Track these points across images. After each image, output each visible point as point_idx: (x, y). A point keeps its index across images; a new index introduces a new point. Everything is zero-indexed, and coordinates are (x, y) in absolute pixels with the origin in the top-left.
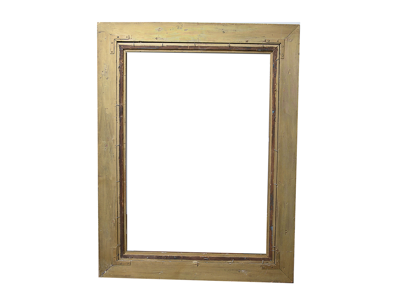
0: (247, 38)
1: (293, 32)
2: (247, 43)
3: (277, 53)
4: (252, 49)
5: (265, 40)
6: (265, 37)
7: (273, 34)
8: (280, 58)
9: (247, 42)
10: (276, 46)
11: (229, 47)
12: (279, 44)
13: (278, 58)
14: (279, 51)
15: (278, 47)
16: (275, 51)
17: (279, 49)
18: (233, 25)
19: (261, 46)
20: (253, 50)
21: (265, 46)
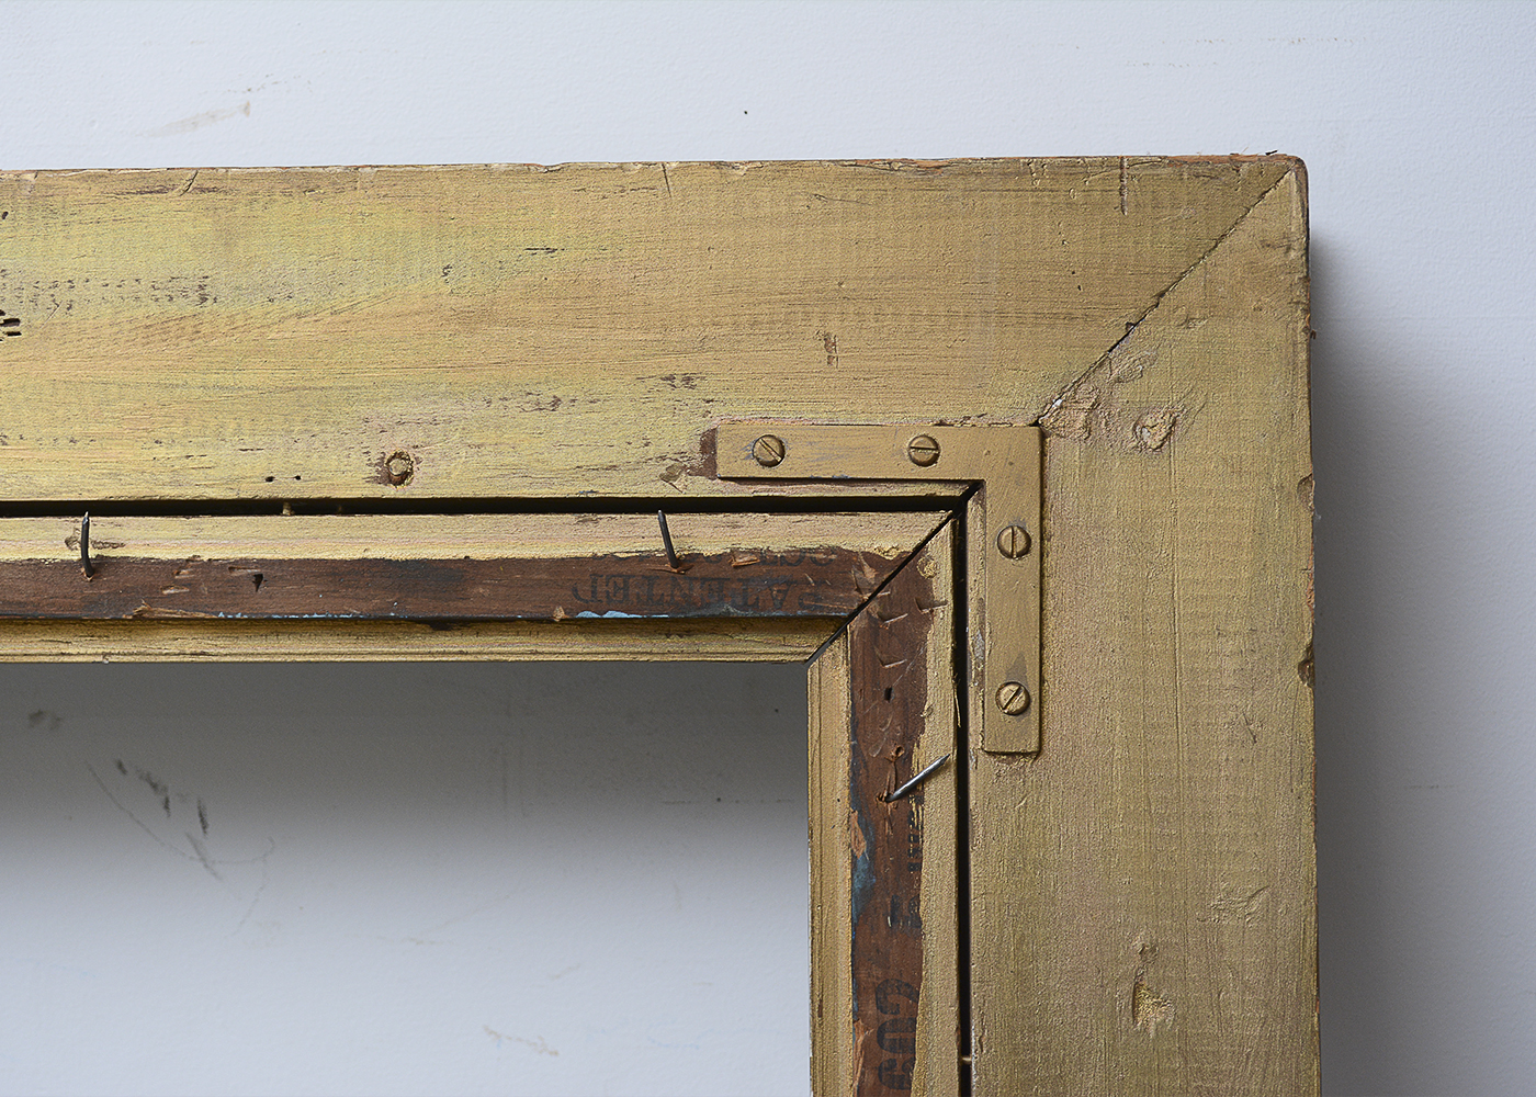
0: (399, 408)
1: (1190, 292)
2: (391, 492)
3: (914, 649)
4: (480, 599)
5: (709, 443)
6: (706, 388)
7: (834, 327)
8: (974, 742)
9: (389, 479)
10: (889, 536)
11: (94, 567)
12: (956, 508)
13: (934, 744)
14: (944, 617)
15: (941, 550)
16: (875, 625)
17: (943, 588)
18: (156, 204)
19: (635, 537)
20: (496, 609)
21: (705, 536)
